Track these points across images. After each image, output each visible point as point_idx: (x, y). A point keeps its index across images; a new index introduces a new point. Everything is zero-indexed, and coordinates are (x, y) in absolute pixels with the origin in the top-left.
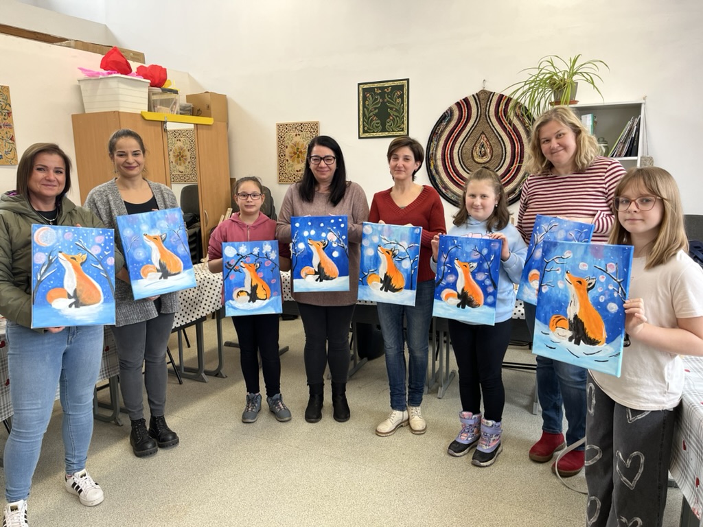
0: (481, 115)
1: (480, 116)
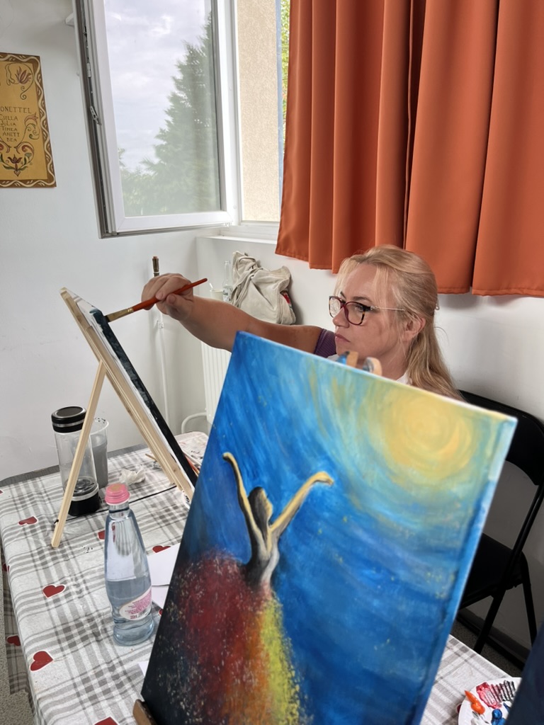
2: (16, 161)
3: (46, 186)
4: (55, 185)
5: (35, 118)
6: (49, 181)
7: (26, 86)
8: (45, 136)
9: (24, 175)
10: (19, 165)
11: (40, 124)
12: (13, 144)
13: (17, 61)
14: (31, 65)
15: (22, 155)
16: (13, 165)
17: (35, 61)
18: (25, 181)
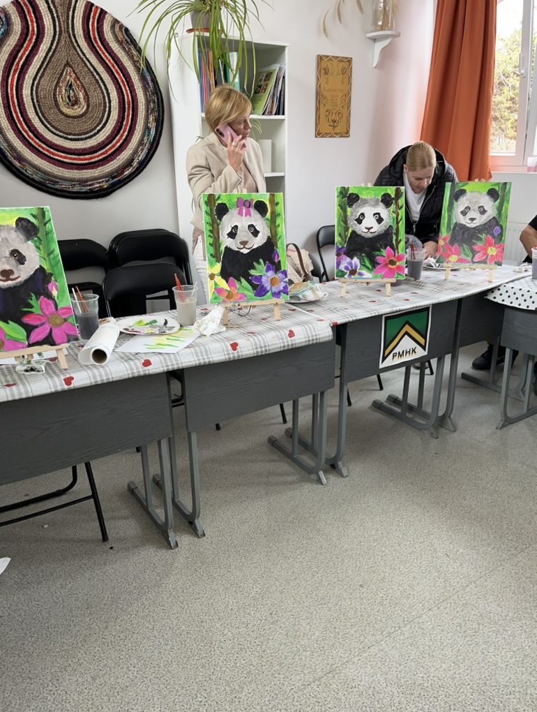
0: (60, 30)
1: (60, 34)
2: (334, 121)
3: (345, 137)
4: (349, 136)
5: (346, 96)
6: (346, 134)
7: (344, 76)
8: (349, 106)
9: (337, 130)
10: (335, 124)
11: (347, 99)
12: (334, 112)
13: (343, 61)
14: (348, 63)
15: (337, 118)
16: (332, 124)
17: (349, 61)
18: (336, 134)
